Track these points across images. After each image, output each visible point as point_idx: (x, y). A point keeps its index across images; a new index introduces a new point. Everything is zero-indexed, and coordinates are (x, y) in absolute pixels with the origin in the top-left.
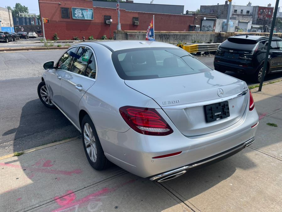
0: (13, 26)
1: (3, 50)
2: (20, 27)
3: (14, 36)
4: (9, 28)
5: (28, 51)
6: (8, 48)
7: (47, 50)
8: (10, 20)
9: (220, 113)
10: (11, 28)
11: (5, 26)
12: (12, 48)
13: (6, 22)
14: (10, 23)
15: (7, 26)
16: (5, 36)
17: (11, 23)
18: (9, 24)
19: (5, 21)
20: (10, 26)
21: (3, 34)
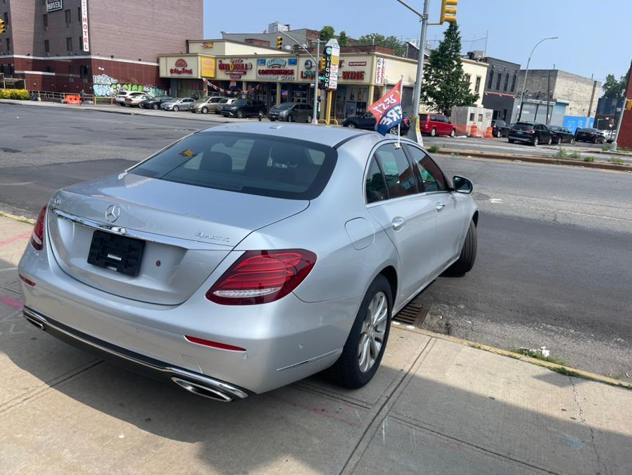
0: (593, 116)
1: (467, 155)
2: (607, 119)
3: (557, 134)
4: (584, 119)
5: (513, 162)
6: (478, 152)
7: (554, 166)
8: (592, 101)
9: (120, 259)
10: (588, 119)
11: (575, 114)
12: (486, 153)
13: (579, 107)
14: (588, 107)
15: (580, 116)
16: (534, 132)
17: (590, 109)
18: (586, 112)
19: (579, 104)
20: (586, 115)
21: (533, 127)
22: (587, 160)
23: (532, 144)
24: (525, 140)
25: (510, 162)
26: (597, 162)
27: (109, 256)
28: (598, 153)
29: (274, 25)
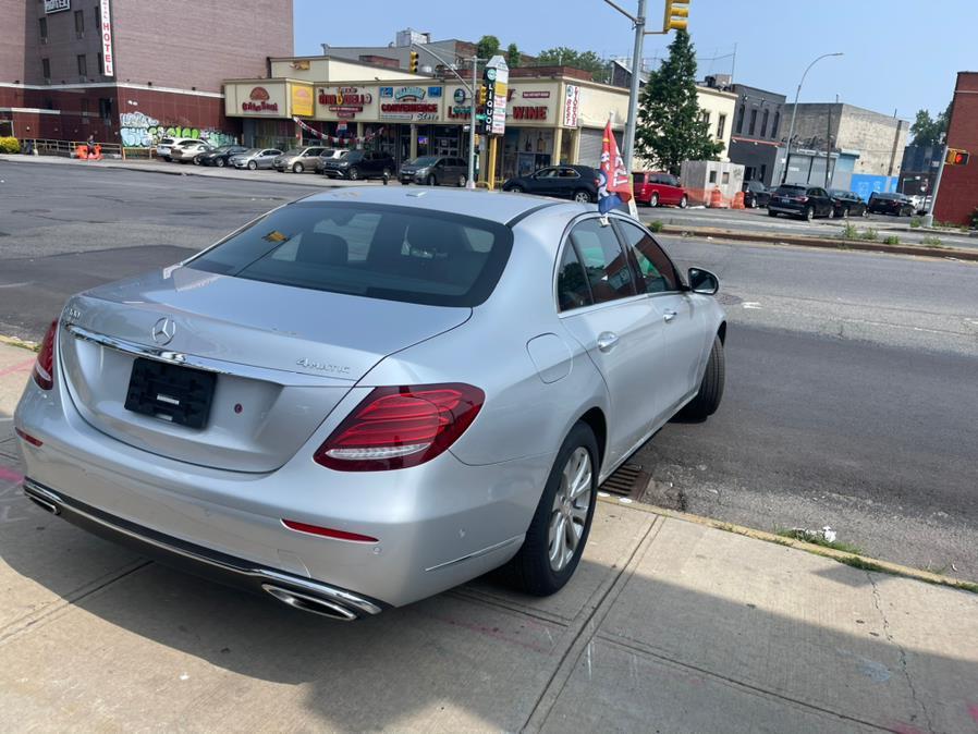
0: (896, 174)
1: (707, 235)
2: (918, 178)
3: (842, 202)
4: (882, 179)
5: (778, 246)
6: (724, 231)
7: (839, 251)
8: (894, 152)
9: (177, 402)
10: (889, 180)
11: (869, 171)
12: (735, 232)
13: (874, 161)
14: (888, 161)
15: (876, 174)
16: (807, 199)
17: (892, 163)
18: (886, 168)
19: (875, 156)
20: (886, 173)
21: (805, 192)
22: (888, 241)
23: (804, 218)
24: (794, 211)
25: (771, 245)
26: (902, 245)
27: (159, 398)
28: (904, 230)
29: (405, 34)
